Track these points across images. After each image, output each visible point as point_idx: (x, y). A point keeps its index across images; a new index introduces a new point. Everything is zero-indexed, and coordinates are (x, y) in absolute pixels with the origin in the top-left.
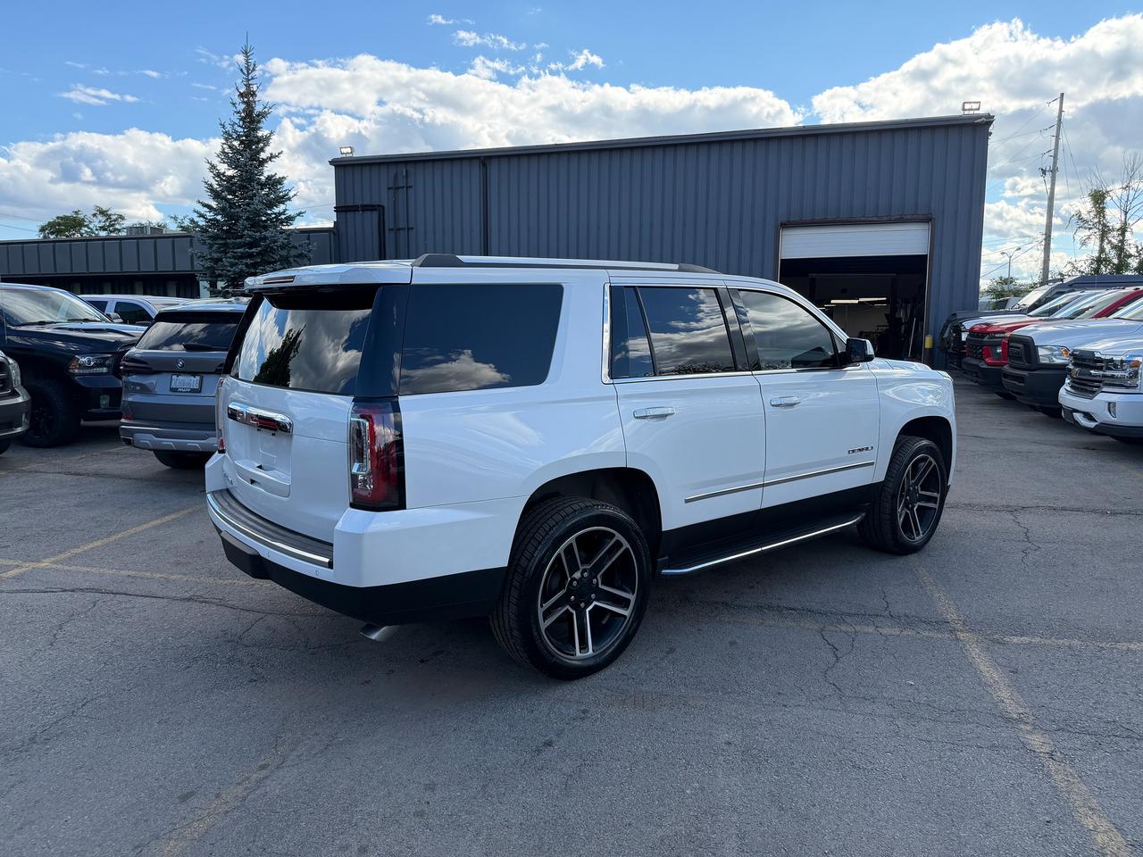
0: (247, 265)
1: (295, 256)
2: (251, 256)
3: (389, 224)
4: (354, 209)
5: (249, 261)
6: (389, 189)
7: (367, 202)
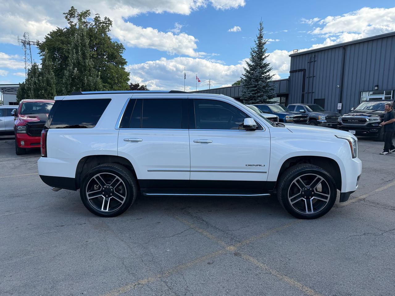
0: (253, 94)
1: (270, 90)
2: (254, 90)
3: (307, 75)
4: (296, 71)
5: (253, 92)
6: (308, 63)
7: (300, 68)
